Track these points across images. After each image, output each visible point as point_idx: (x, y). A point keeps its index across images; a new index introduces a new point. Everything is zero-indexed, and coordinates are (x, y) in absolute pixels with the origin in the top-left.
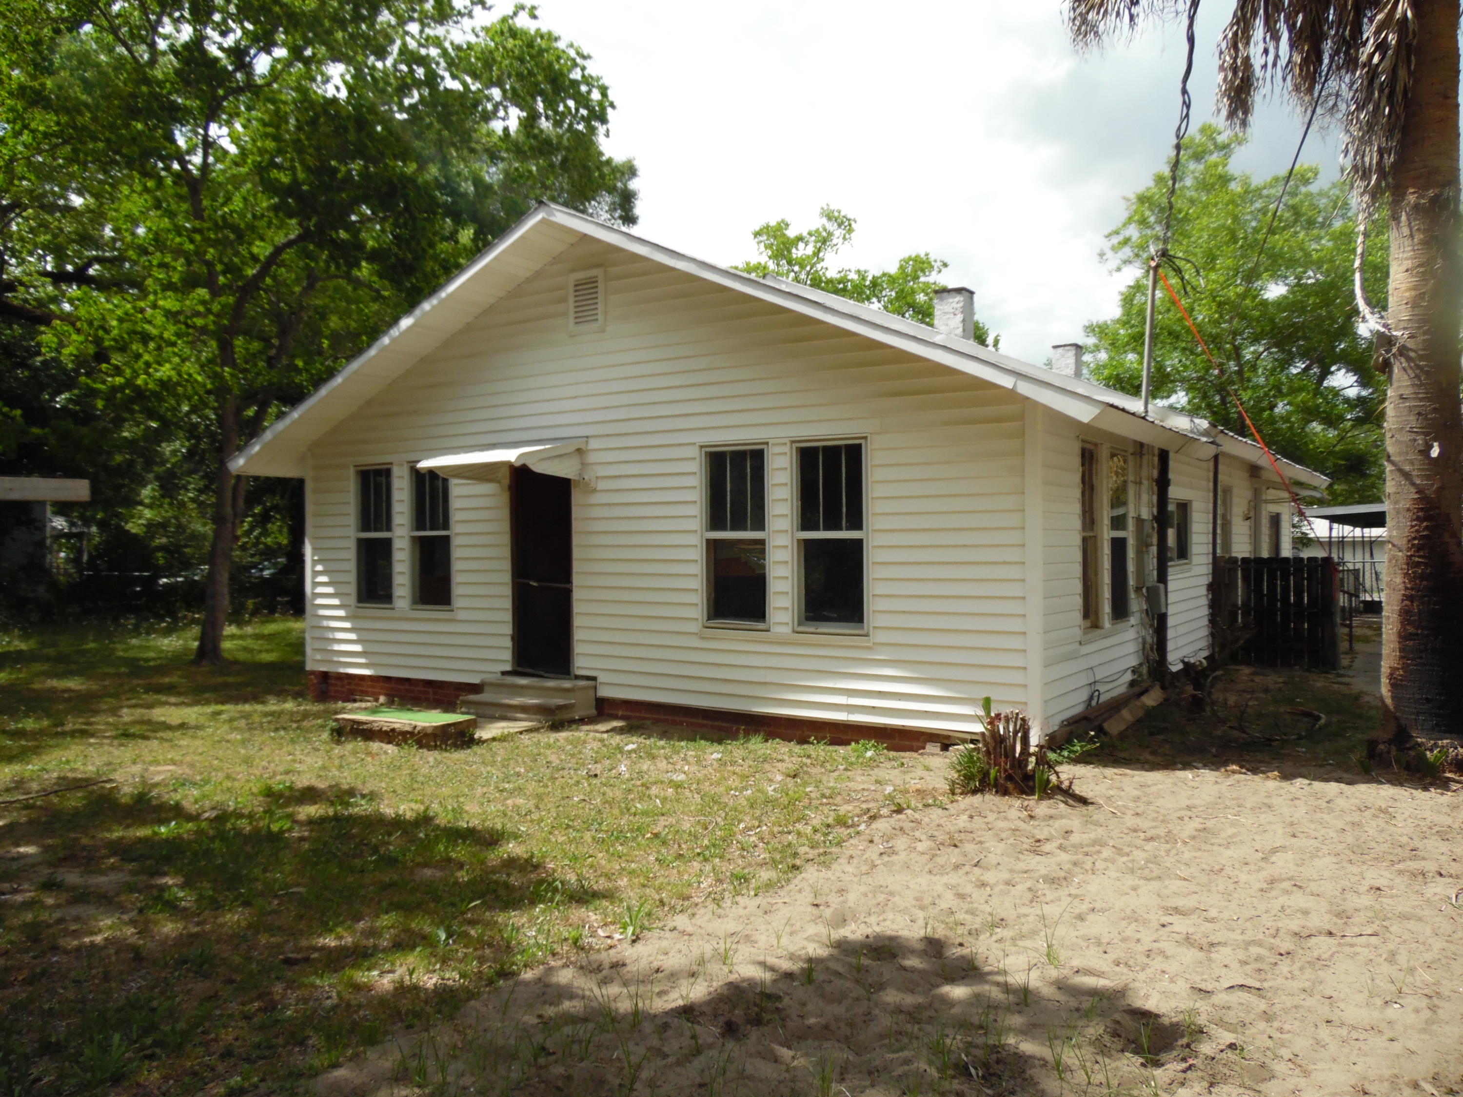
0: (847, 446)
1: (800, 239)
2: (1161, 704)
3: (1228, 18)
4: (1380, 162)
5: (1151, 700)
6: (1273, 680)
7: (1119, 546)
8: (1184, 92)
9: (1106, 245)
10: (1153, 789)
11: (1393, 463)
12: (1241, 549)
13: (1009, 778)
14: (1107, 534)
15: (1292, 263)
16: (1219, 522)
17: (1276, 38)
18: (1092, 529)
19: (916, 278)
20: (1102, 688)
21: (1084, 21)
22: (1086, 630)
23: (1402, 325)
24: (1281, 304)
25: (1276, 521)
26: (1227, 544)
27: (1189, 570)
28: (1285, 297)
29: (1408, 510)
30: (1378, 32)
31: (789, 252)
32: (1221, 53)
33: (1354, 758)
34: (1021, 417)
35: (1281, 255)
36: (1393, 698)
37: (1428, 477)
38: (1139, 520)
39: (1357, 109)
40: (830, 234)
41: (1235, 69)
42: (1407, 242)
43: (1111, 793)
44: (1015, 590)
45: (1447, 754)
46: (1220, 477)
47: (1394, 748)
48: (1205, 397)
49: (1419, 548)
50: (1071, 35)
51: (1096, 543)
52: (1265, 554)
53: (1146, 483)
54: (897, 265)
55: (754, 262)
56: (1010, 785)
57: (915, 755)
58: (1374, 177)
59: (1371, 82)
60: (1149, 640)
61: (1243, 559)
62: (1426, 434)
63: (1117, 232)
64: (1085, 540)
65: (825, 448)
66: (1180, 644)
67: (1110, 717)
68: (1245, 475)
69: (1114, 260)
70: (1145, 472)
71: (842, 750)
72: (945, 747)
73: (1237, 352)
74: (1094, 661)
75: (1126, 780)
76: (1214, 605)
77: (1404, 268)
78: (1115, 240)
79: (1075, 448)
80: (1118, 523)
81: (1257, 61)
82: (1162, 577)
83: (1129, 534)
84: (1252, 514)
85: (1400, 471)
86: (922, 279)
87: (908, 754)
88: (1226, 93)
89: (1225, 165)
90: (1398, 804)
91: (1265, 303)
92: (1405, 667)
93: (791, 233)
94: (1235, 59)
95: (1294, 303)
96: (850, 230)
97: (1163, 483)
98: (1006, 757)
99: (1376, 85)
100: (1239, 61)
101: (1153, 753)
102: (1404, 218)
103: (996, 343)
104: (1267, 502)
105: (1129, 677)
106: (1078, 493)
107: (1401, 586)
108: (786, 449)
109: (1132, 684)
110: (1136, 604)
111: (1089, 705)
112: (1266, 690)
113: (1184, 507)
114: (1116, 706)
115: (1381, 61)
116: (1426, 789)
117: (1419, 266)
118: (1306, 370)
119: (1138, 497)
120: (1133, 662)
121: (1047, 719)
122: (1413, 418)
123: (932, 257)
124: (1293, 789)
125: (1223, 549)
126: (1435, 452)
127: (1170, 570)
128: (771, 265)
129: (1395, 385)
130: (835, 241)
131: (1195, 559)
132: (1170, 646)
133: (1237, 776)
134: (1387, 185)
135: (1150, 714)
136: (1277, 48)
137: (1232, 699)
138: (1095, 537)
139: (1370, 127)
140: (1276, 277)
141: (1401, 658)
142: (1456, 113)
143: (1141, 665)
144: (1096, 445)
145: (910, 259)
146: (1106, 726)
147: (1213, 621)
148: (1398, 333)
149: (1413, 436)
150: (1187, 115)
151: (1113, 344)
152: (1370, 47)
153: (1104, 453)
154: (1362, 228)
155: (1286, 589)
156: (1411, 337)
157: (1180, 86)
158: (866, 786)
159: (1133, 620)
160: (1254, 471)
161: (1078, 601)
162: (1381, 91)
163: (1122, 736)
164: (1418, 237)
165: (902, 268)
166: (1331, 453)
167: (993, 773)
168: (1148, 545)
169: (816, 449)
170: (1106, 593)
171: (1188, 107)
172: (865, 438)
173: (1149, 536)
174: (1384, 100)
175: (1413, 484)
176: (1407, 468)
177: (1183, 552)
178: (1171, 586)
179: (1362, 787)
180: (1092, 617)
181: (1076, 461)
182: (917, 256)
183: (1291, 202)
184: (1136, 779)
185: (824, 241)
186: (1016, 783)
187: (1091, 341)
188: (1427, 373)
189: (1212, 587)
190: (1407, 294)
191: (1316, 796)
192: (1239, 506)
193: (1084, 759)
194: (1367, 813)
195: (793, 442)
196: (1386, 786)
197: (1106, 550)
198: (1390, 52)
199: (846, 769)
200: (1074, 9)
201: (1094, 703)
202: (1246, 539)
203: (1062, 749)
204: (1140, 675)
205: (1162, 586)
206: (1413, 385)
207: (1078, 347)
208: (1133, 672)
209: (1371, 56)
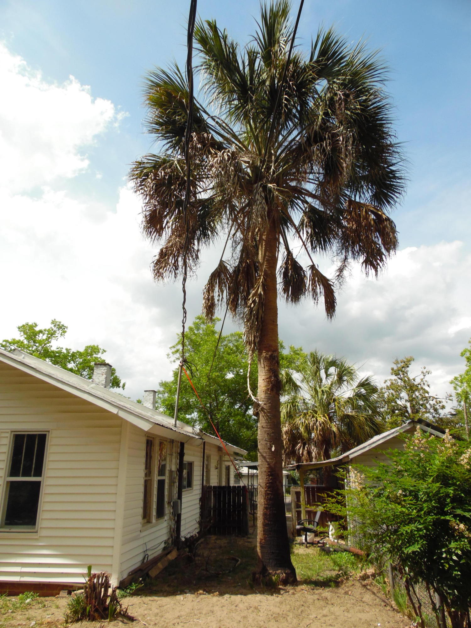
0: (39, 435)
1: (41, 332)
2: (176, 558)
3: (206, 282)
4: (254, 340)
5: (172, 556)
6: (223, 542)
7: (161, 484)
8: (184, 308)
9: (170, 352)
10: (165, 607)
11: (260, 453)
12: (214, 482)
13: (96, 610)
14: (156, 478)
15: (235, 366)
16: (205, 470)
17: (222, 292)
18: (150, 476)
19: (91, 355)
20: (149, 553)
21: (158, 272)
22: (144, 525)
23: (262, 400)
24: (232, 380)
25: (228, 468)
26: (208, 480)
27: (192, 493)
28: (233, 378)
29: (265, 472)
30: (253, 297)
31: (35, 337)
32: (204, 293)
33: (248, 582)
34: (120, 426)
35: (231, 363)
36: (261, 552)
37: (271, 459)
38: (171, 472)
39: (247, 321)
40: (55, 332)
41: (208, 299)
42: (263, 370)
43: (146, 612)
44: (110, 507)
45: (279, 577)
46: (206, 451)
47: (261, 576)
48: (205, 415)
49: (269, 487)
50: (153, 275)
51: (151, 483)
52: (224, 484)
53: (174, 454)
54: (84, 348)
55: (17, 339)
56: (96, 615)
57: (53, 598)
58: (253, 345)
59: (251, 313)
60: (173, 526)
61: (214, 487)
62: (270, 442)
63: (174, 347)
64: (146, 481)
65: (28, 435)
66: (187, 527)
67: (152, 567)
68: (216, 450)
69: (173, 357)
70: (174, 449)
71: (13, 599)
72: (70, 593)
73: (217, 399)
74: (146, 540)
75: (154, 604)
76: (202, 508)
77: (262, 379)
78: (174, 350)
79: (144, 440)
80: (162, 472)
81: (216, 298)
82: (180, 497)
83: (166, 478)
84: (219, 466)
85: (262, 455)
86: (95, 355)
87: (50, 598)
88: (206, 307)
89: (214, 328)
90: (262, 604)
91: (226, 380)
92: (265, 538)
93: (37, 329)
94: (209, 296)
95: (236, 381)
96: (65, 332)
97: (181, 455)
98: (96, 598)
99: (253, 314)
100: (210, 297)
101: (169, 586)
102: (262, 361)
103: (124, 385)
104: (225, 461)
105: (163, 545)
106: (144, 460)
107: (263, 503)
108: (8, 435)
109: (164, 549)
110: (168, 510)
111: (143, 562)
112: (220, 547)
113: (191, 464)
114: (156, 561)
115: (254, 306)
116: (272, 595)
117: (267, 379)
118: (240, 407)
119: (171, 461)
120: (165, 538)
121: (121, 573)
122: (266, 435)
123: (100, 347)
124: (223, 601)
125: (206, 482)
126: (273, 449)
127: (183, 493)
128: (26, 342)
129: (260, 422)
130: (57, 335)
131: (195, 487)
132: (182, 528)
133: (202, 596)
134: (257, 348)
135: (172, 564)
136: (222, 295)
137: (206, 553)
138: (151, 480)
139: (251, 328)
140: (229, 370)
141: (264, 534)
142: (277, 327)
143: (169, 539)
144: (154, 438)
145: (90, 347)
146: (150, 573)
147: (202, 515)
148: (260, 403)
149: (266, 442)
150: (185, 316)
151: (170, 391)
152: (251, 301)
153: (157, 443)
154: (250, 362)
155: (229, 499)
156: (265, 404)
157: (182, 306)
158: (20, 623)
159: (166, 518)
160: (219, 449)
161: (141, 511)
162: (254, 317)
163: (157, 577)
164: (267, 368)
165: (86, 350)
166: (250, 440)
167: (88, 608)
168: (174, 482)
169: (24, 435)
170: (154, 506)
171: (186, 314)
172: (49, 431)
173: (175, 478)
174: (255, 320)
175: (267, 461)
176: (265, 455)
177: (190, 485)
178: (184, 500)
179: (249, 596)
180: (148, 518)
181: (144, 446)
182: (94, 346)
183: (236, 344)
184: (159, 602)
185: (52, 335)
186: (99, 613)
187: (161, 389)
188: (270, 418)
189: (201, 500)
190: (263, 388)
191: (232, 603)
192: (213, 463)
193: (136, 593)
194: (250, 611)
195: (12, 432)
196: (258, 595)
197: (155, 485)
198: (256, 304)
199: (12, 612)
200: (155, 267)
201: (145, 561)
202: (216, 477)
203: (127, 589)
204: (168, 544)
205: (179, 501)
206: (266, 423)
207: (155, 392)
208: (165, 543)
209: (251, 304)
